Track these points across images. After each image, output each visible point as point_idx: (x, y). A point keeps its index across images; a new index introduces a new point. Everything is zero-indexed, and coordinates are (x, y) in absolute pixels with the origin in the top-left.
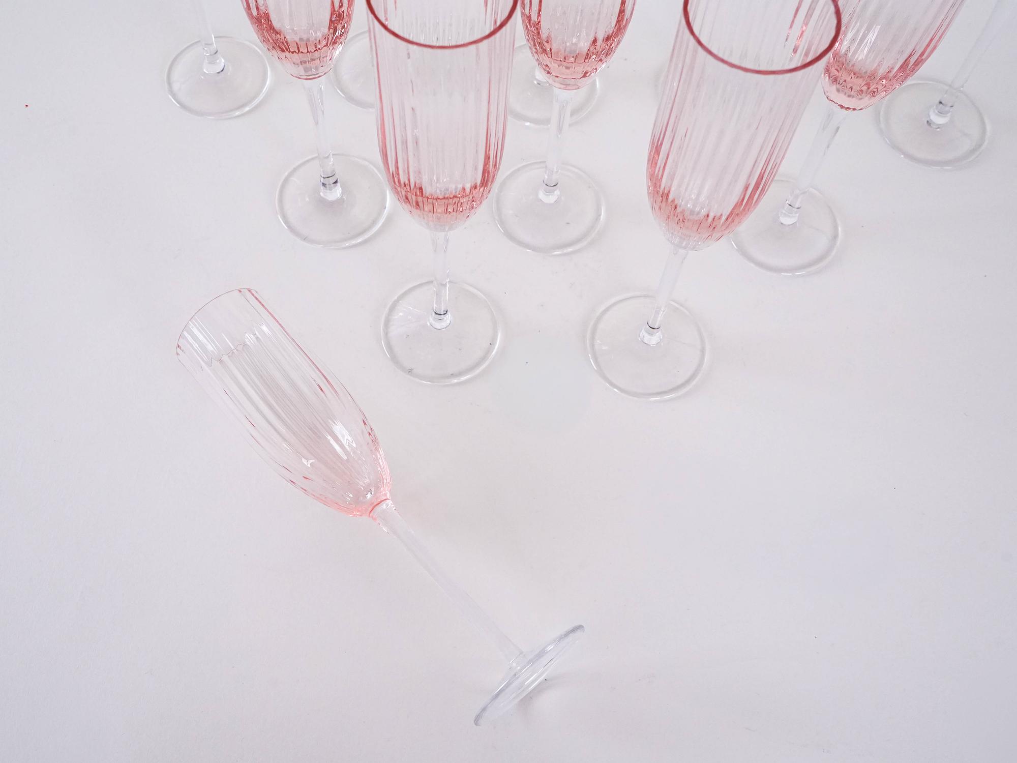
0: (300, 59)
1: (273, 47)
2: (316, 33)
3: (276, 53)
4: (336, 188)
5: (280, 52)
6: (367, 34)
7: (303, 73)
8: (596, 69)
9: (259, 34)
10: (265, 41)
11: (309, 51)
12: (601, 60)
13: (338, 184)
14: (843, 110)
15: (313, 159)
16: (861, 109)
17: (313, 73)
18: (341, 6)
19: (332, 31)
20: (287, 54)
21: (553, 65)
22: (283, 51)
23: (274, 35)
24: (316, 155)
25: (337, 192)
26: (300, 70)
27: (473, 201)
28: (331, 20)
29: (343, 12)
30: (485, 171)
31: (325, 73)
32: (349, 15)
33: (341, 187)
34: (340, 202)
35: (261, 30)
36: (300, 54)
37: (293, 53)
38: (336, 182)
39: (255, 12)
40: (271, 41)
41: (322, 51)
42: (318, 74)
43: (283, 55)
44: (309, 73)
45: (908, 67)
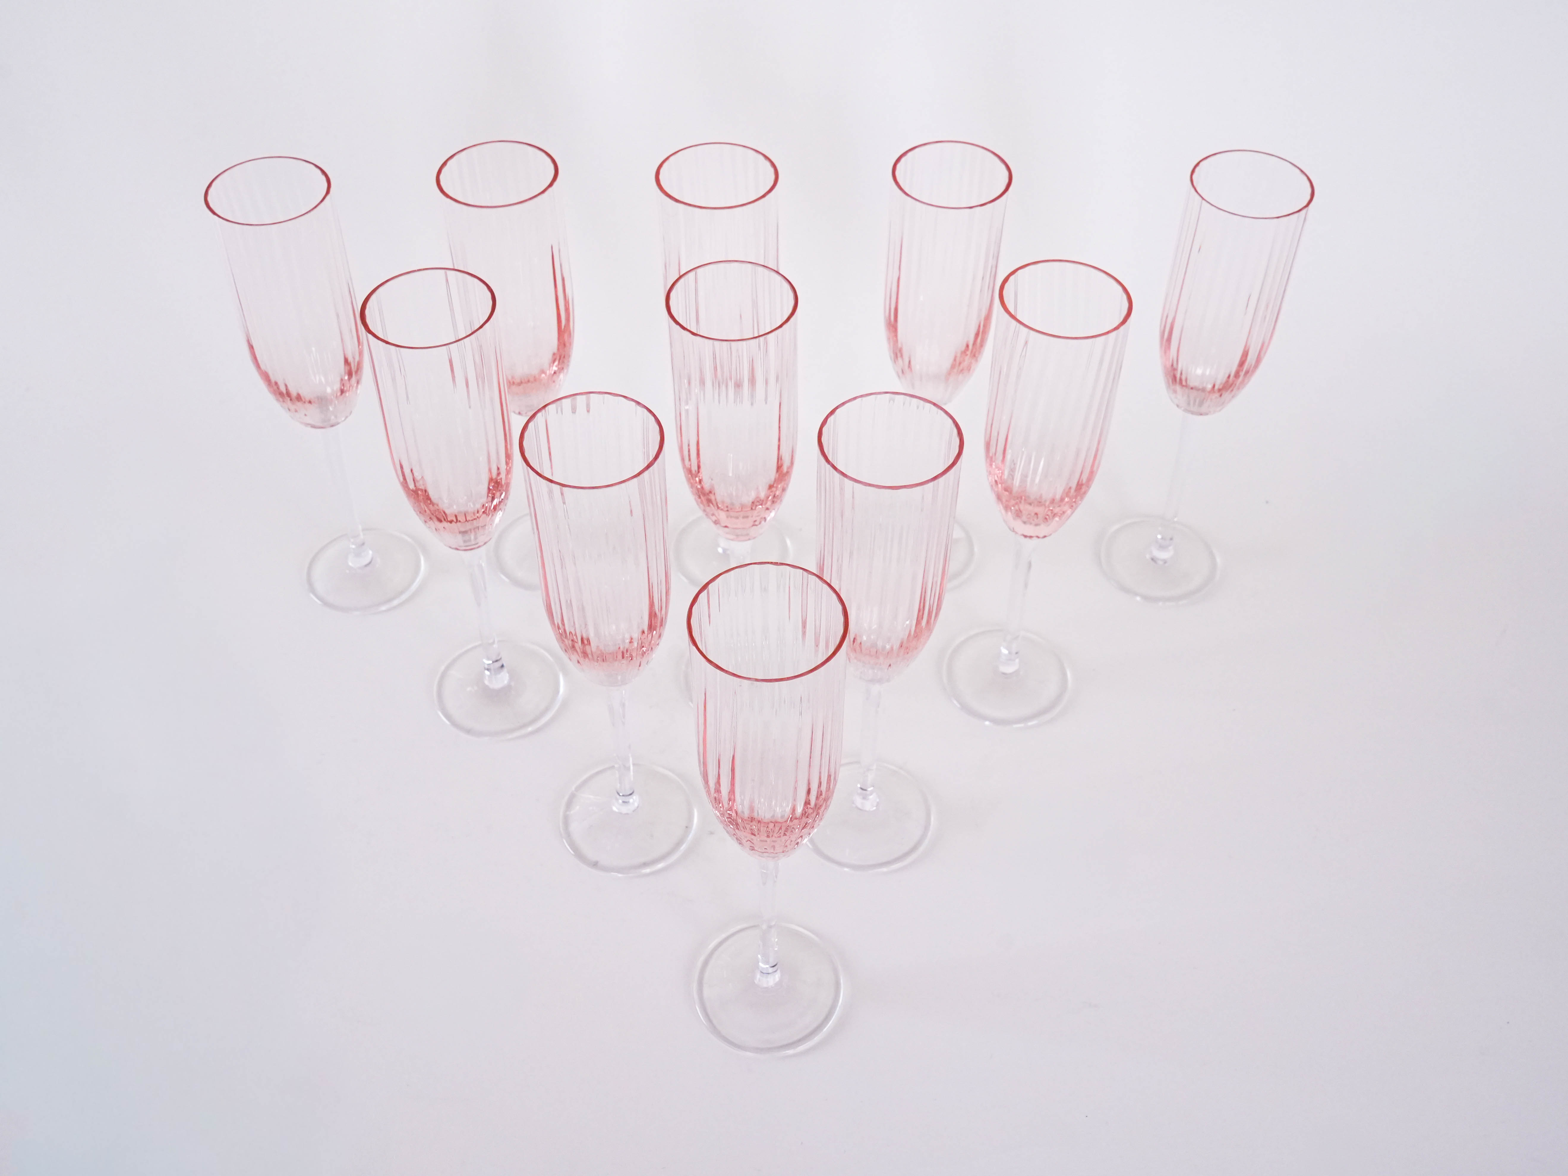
0: (458, 529)
1: (430, 518)
2: (474, 505)
3: (436, 524)
4: (502, 674)
5: (437, 523)
6: (529, 517)
7: (462, 543)
8: (765, 518)
9: (416, 505)
10: (422, 512)
11: (467, 519)
12: (767, 509)
13: (505, 670)
14: (1028, 539)
15: (475, 647)
16: (1045, 537)
17: (473, 543)
18: (499, 474)
19: (490, 499)
20: (445, 524)
21: (722, 515)
22: (441, 521)
23: (431, 506)
24: (480, 642)
25: (503, 679)
26: (459, 540)
27: (643, 647)
28: (489, 488)
29: (501, 479)
30: (652, 615)
31: (485, 543)
32: (508, 485)
33: (508, 672)
34: (507, 689)
35: (418, 501)
36: (458, 524)
37: (451, 522)
38: (502, 666)
39: (412, 486)
40: (428, 511)
41: (481, 519)
42: (477, 544)
43: (440, 525)
44: (467, 544)
45: (1080, 489)
